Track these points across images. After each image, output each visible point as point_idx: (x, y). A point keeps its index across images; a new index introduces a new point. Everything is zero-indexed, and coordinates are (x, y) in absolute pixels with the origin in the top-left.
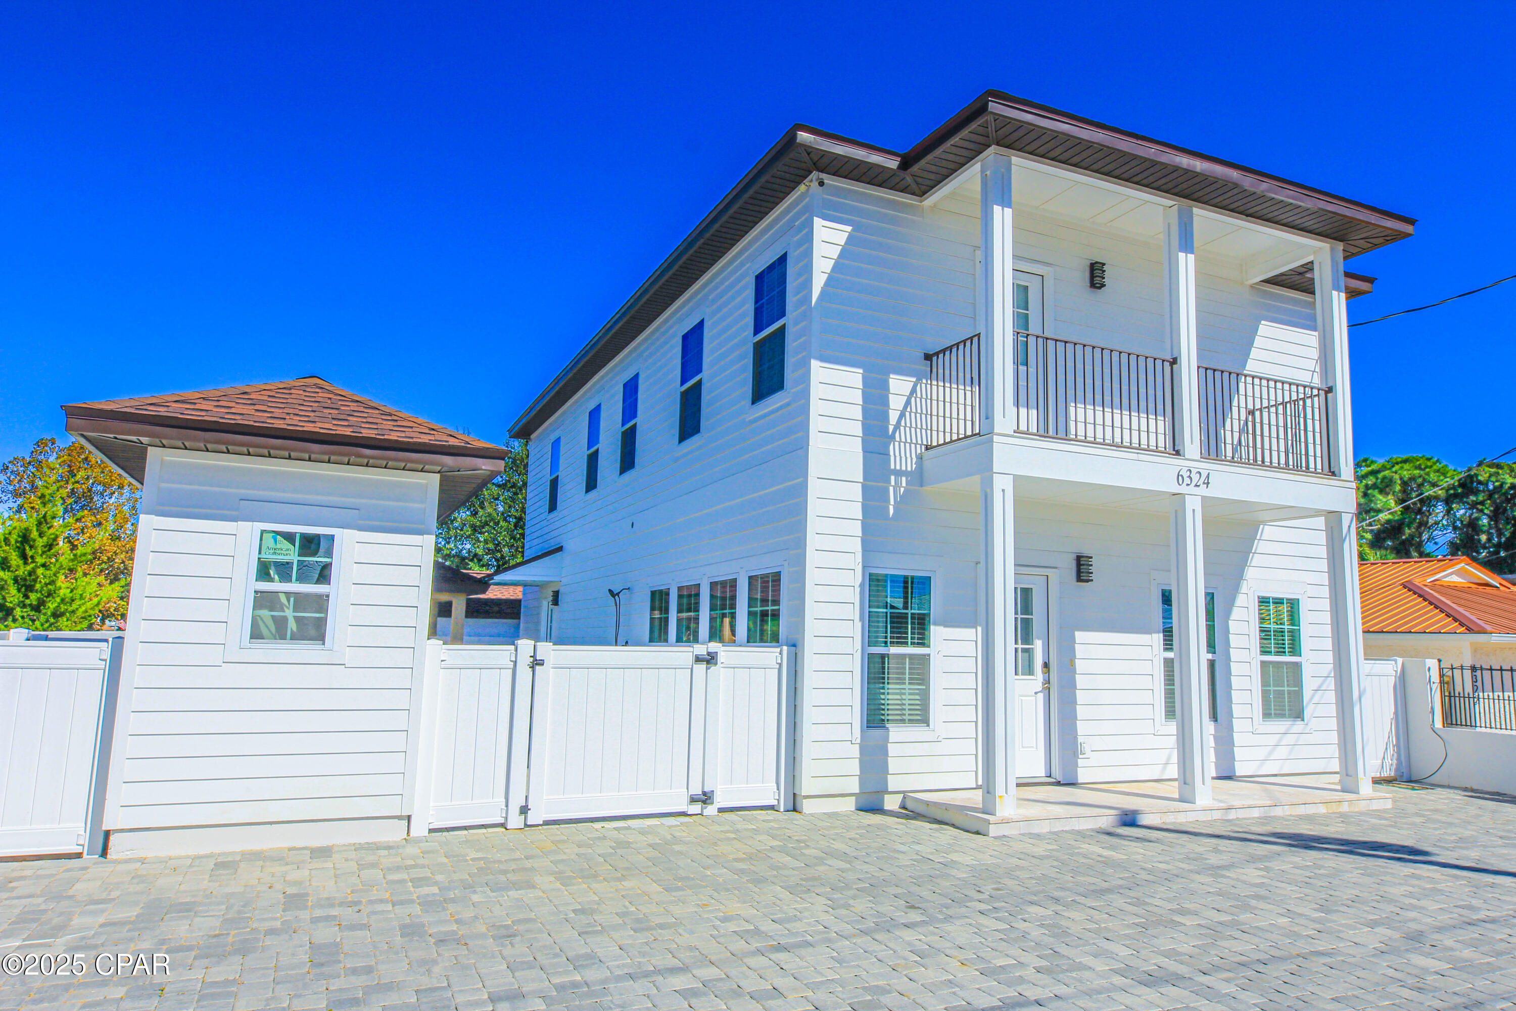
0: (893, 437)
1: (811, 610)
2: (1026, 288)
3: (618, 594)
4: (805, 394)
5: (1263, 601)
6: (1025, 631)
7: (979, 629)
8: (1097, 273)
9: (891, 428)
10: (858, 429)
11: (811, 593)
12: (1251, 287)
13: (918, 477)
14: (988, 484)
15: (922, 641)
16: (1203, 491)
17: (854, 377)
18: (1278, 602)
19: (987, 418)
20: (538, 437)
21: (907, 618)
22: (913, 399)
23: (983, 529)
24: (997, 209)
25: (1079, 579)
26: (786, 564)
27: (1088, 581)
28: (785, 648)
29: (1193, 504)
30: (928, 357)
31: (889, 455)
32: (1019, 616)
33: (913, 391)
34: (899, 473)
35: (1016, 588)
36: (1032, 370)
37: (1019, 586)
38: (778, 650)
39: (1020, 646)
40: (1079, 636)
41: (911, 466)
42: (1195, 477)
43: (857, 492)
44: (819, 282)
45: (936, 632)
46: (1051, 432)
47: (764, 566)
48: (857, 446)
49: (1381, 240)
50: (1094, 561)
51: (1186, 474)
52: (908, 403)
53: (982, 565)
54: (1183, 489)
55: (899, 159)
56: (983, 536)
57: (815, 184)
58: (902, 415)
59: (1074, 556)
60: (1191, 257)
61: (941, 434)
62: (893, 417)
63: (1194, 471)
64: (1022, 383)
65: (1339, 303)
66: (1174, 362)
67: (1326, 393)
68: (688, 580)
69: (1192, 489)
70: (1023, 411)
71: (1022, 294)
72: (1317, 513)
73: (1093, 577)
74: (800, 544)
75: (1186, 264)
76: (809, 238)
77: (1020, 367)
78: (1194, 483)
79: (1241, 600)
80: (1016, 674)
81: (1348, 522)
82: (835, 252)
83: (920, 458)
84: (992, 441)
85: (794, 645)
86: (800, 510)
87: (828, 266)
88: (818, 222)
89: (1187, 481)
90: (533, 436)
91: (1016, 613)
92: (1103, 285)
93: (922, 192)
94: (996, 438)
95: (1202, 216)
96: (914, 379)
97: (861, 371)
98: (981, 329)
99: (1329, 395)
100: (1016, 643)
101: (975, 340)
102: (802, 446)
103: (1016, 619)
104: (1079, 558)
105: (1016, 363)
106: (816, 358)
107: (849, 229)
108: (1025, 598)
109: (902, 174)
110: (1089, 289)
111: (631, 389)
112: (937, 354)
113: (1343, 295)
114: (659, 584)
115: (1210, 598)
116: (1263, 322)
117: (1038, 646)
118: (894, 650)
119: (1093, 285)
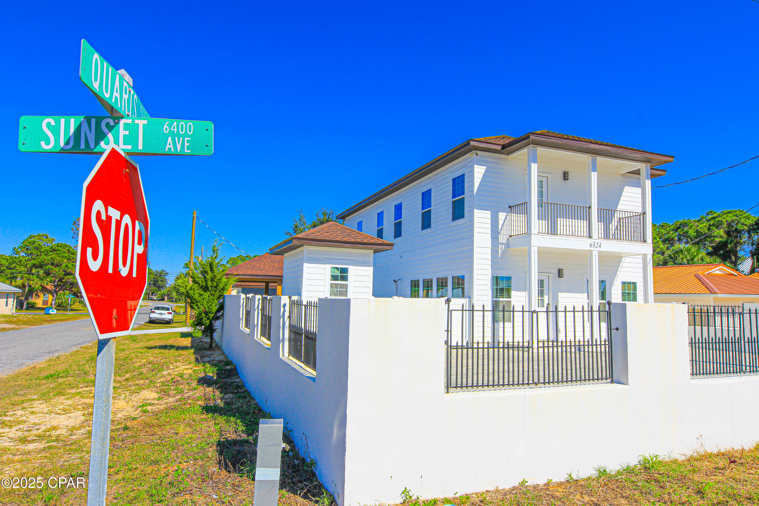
0: (500, 233)
1: (475, 287)
2: (542, 181)
3: (397, 281)
4: (472, 221)
5: (624, 283)
6: (541, 293)
7: (527, 292)
8: (566, 175)
9: (499, 230)
10: (489, 231)
11: (475, 282)
12: (621, 175)
13: (507, 245)
14: (530, 249)
15: (509, 296)
16: (599, 249)
17: (487, 214)
18: (629, 283)
19: (529, 229)
20: (349, 219)
21: (504, 289)
22: (506, 221)
23: (528, 261)
24: (532, 164)
25: (559, 277)
26: (466, 273)
27: (562, 277)
28: (467, 299)
29: (595, 254)
30: (510, 207)
31: (499, 239)
32: (540, 289)
33: (506, 218)
34: (502, 244)
35: (538, 280)
36: (543, 209)
37: (539, 279)
38: (465, 299)
39: (540, 298)
40: (560, 294)
41: (505, 241)
42: (596, 245)
43: (489, 251)
44: (476, 185)
45: (513, 293)
46: (550, 232)
47: (459, 273)
48: (489, 236)
49: (663, 163)
50: (564, 271)
51: (593, 244)
52: (504, 222)
53: (528, 273)
54: (592, 249)
55: (501, 146)
56: (528, 263)
57: (475, 154)
58: (503, 226)
59: (558, 269)
60: (596, 173)
61: (515, 232)
62: (500, 227)
63: (596, 243)
64: (540, 213)
65: (648, 183)
66: (590, 207)
67: (643, 214)
68: (428, 277)
69: (595, 249)
70: (541, 221)
71: (540, 184)
72: (639, 254)
73: (564, 276)
74: (472, 267)
75: (594, 175)
76: (473, 171)
77: (540, 208)
78: (596, 246)
79: (615, 283)
80: (538, 307)
81: (650, 257)
82: (481, 175)
83: (508, 239)
84: (531, 236)
85: (470, 298)
86: (472, 257)
87: (479, 180)
88: (476, 166)
89: (593, 246)
90: (346, 219)
91: (538, 288)
92: (567, 179)
93: (508, 153)
94: (532, 235)
95: (600, 159)
96: (506, 214)
97: (490, 212)
98: (527, 200)
99: (644, 215)
100: (538, 297)
101: (526, 204)
102: (471, 237)
103: (538, 290)
104: (559, 270)
105: (538, 206)
106: (476, 209)
107: (485, 167)
108: (541, 283)
109: (502, 150)
110: (563, 180)
111: (398, 208)
112: (513, 206)
113: (650, 181)
114: (415, 278)
115: (602, 282)
116: (626, 187)
117: (546, 298)
118: (501, 299)
119: (564, 179)
